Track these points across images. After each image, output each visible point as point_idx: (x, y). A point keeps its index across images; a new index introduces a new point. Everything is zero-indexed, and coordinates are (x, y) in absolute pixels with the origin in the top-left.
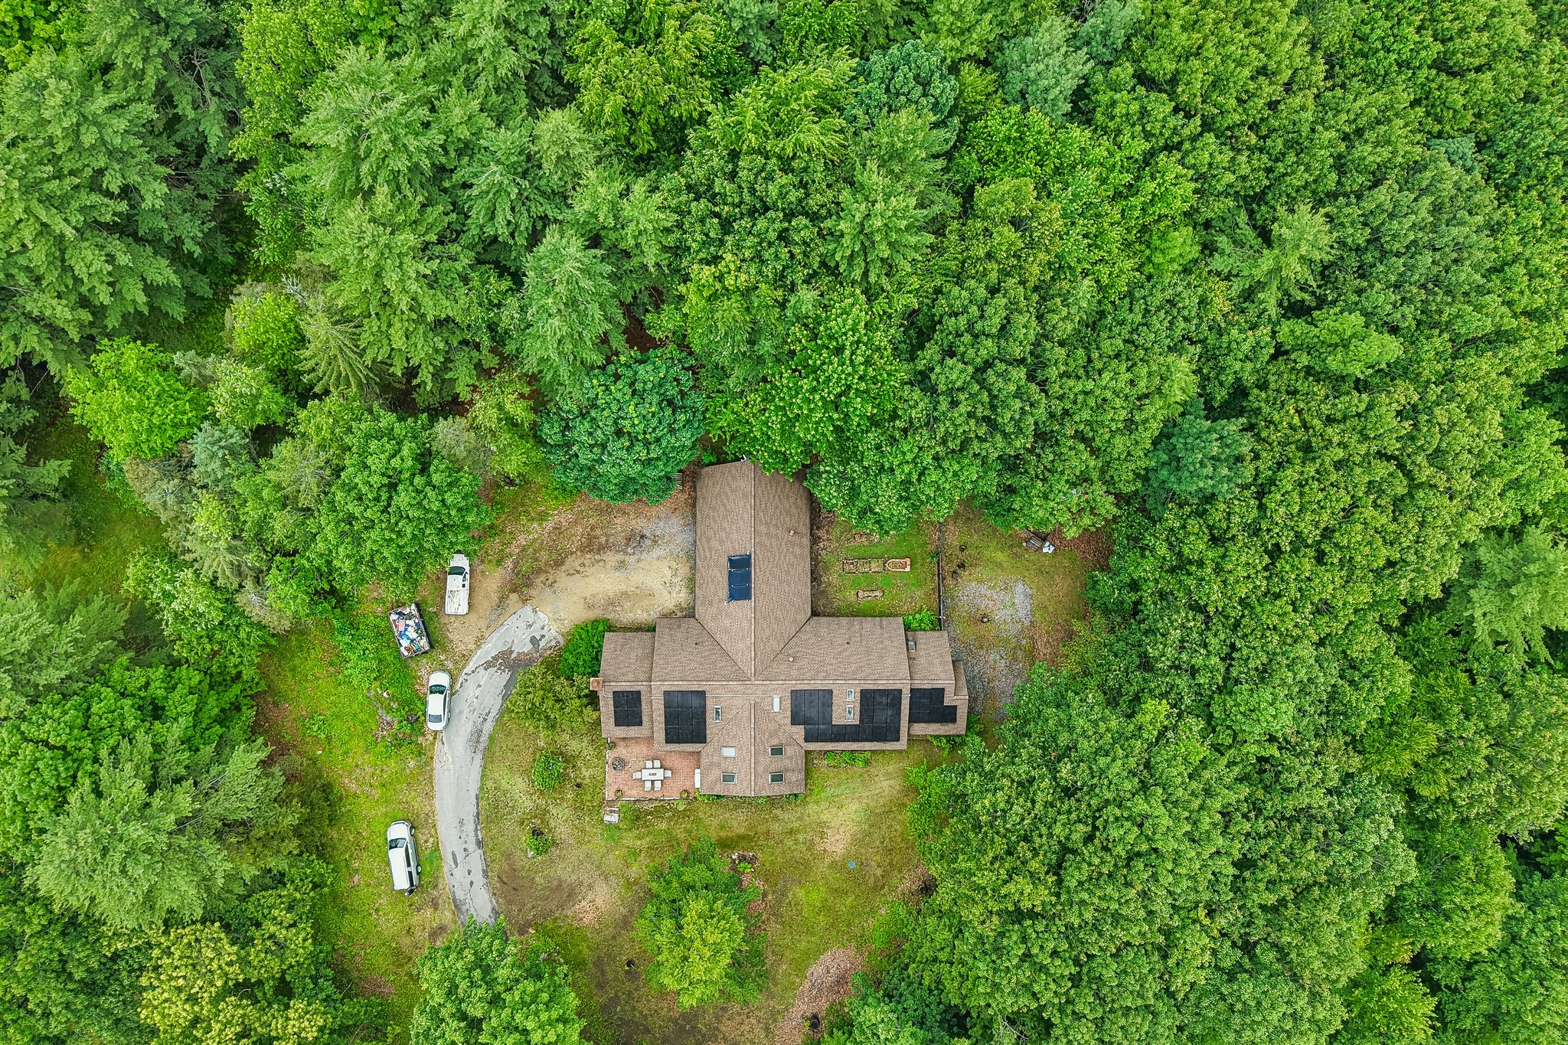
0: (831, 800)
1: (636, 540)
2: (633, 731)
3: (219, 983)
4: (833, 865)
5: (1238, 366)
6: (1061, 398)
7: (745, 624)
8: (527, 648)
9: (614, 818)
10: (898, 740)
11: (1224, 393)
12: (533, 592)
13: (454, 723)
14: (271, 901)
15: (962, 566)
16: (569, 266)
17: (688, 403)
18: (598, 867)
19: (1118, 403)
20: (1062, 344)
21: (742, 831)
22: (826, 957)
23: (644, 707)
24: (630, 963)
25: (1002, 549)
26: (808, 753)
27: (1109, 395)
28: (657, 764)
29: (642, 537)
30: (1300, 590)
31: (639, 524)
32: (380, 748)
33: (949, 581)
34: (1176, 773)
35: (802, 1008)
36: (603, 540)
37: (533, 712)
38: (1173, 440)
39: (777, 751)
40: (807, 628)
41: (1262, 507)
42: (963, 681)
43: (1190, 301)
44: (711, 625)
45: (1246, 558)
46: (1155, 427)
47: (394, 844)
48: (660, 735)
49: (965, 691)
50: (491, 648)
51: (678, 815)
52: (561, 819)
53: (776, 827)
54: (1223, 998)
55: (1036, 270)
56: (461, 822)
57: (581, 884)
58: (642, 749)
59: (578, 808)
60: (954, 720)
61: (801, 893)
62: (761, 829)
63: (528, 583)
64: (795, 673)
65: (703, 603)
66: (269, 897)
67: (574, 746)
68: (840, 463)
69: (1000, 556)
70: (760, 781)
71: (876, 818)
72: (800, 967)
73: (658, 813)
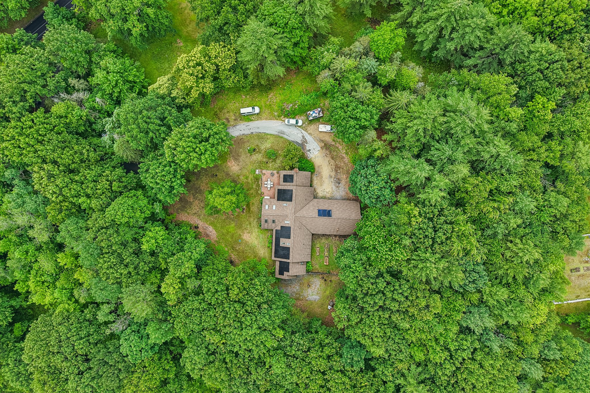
0: (258, 236)
1: (338, 181)
2: (282, 179)
3: (220, 64)
4: (240, 235)
5: (381, 369)
6: (373, 315)
7: (311, 214)
8: (308, 148)
9: (257, 173)
10: (275, 257)
11: (373, 365)
12: (324, 150)
13: (287, 126)
14: (240, 76)
15: (325, 280)
16: (419, 173)
17: (378, 203)
18: (244, 167)
19: (371, 332)
20: (390, 317)
21: (251, 209)
22: (214, 232)
23: (288, 184)
24: (216, 175)
25: (330, 293)
26: (272, 230)
27: (373, 329)
28: (272, 186)
29: (339, 183)
30: (313, 380)
31: (343, 182)
32: (281, 104)
33: (321, 276)
34: (263, 337)
35: (201, 224)
36: (339, 171)
37: (289, 151)
38: (359, 347)
39: (274, 221)
40: (309, 232)
41: (338, 371)
42: (291, 278)
43: (401, 357)
44: (311, 204)
45: (323, 364)
46: (363, 342)
47: (253, 108)
48: (280, 187)
49: (288, 278)
50: (308, 138)
51: (257, 191)
52: (258, 157)
53: (252, 219)
54: (201, 345)
55: (412, 310)
56: (258, 128)
57: (239, 162)
58: (276, 181)
59: (261, 162)
60: (279, 274)
61: (233, 225)
62: (252, 215)
63: (327, 149)
64: (296, 228)
65: (318, 201)
66: (241, 75)
67: (278, 161)
68: (357, 247)
69: (328, 292)
70: (265, 216)
71: (253, 249)
72: (212, 224)
73: (258, 185)
